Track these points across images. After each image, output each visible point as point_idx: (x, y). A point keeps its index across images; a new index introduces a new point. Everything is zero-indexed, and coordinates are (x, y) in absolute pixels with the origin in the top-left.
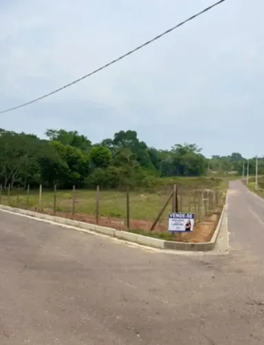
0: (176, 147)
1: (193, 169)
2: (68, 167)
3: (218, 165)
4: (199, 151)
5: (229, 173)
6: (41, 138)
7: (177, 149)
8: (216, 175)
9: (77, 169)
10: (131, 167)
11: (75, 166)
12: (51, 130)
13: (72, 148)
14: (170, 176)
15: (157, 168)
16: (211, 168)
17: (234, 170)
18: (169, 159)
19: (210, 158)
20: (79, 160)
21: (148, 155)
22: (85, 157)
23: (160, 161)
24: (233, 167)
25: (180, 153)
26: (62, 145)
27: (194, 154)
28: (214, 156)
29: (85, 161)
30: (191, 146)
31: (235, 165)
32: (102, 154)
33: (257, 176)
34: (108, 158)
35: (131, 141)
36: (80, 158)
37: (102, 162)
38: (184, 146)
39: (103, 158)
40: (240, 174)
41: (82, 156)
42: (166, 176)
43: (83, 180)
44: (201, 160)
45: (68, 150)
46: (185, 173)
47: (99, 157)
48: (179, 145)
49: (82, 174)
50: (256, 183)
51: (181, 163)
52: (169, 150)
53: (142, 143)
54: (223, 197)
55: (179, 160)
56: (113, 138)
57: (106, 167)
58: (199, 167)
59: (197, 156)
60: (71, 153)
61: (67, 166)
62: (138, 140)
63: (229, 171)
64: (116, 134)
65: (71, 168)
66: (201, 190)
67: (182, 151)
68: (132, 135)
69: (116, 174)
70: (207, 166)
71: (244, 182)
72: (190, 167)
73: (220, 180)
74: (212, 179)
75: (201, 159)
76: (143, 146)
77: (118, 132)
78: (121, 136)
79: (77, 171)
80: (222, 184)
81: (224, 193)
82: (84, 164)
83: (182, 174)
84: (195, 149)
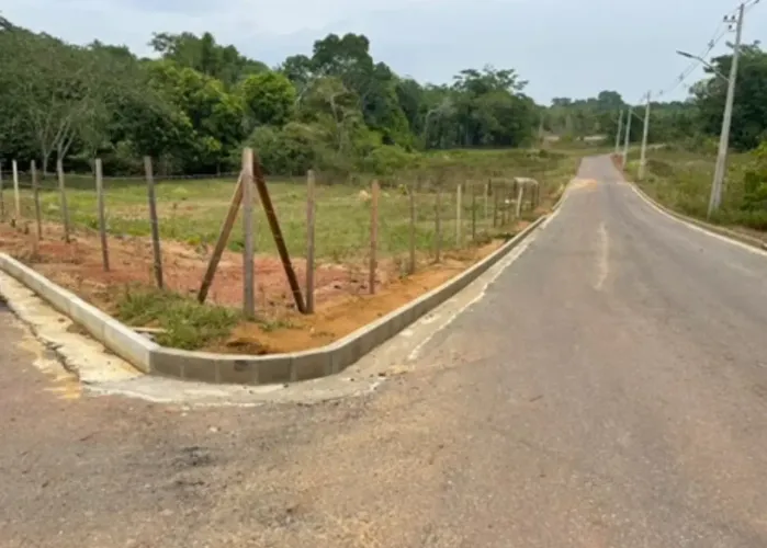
0: (464, 78)
1: (503, 130)
2: (190, 125)
3: (562, 121)
4: (521, 85)
5: (587, 138)
6: (140, 56)
7: (468, 81)
8: (555, 144)
9: (213, 128)
10: (339, 125)
11: (205, 122)
12: (162, 36)
13: (199, 75)
14: (447, 147)
15: (417, 129)
16: (547, 128)
17: (600, 132)
18: (446, 106)
19: (548, 104)
20: (217, 107)
21: (395, 96)
22: (231, 98)
23: (425, 111)
24: (597, 126)
25: (473, 93)
26: (172, 69)
27: (508, 94)
28: (556, 101)
29: (231, 110)
30: (502, 74)
31: (603, 119)
32: (272, 91)
33: (644, 148)
34: (285, 102)
35: (353, 61)
36: (218, 101)
37: (273, 113)
38: (484, 74)
39: (275, 101)
40: (610, 143)
41: (225, 97)
42: (438, 147)
43: (228, 155)
44: (524, 108)
45: (188, 81)
46: (484, 140)
47: (264, 100)
48: (473, 73)
49: (223, 140)
50: (642, 162)
51: (475, 115)
52: (450, 84)
53: (381, 65)
54: (555, 195)
55: (470, 109)
56: (310, 55)
57: (281, 123)
58: (516, 125)
59: (515, 98)
60: (196, 89)
61: (186, 120)
62: (370, 59)
63: (588, 135)
64: (318, 44)
65: (197, 125)
66: (507, 181)
67: (479, 86)
68: (357, 45)
69: (305, 142)
70: (536, 124)
71: (617, 159)
72: (496, 126)
73: (562, 156)
74: (543, 154)
75: (523, 106)
76: (384, 73)
77: (322, 38)
78: (330, 49)
79: (211, 134)
80: (564, 165)
81: (562, 188)
82: (228, 117)
83: (476, 142)
84: (511, 82)
